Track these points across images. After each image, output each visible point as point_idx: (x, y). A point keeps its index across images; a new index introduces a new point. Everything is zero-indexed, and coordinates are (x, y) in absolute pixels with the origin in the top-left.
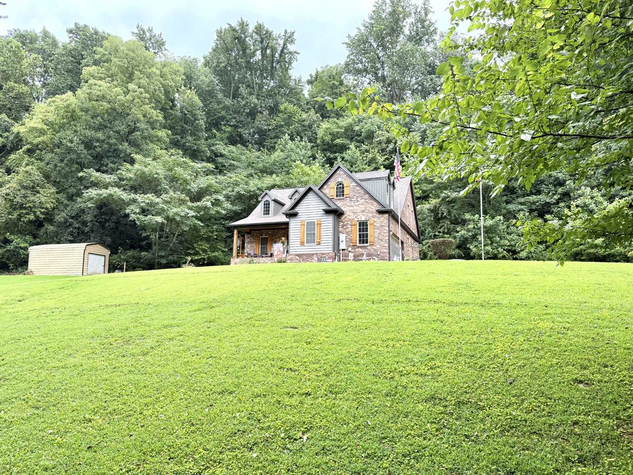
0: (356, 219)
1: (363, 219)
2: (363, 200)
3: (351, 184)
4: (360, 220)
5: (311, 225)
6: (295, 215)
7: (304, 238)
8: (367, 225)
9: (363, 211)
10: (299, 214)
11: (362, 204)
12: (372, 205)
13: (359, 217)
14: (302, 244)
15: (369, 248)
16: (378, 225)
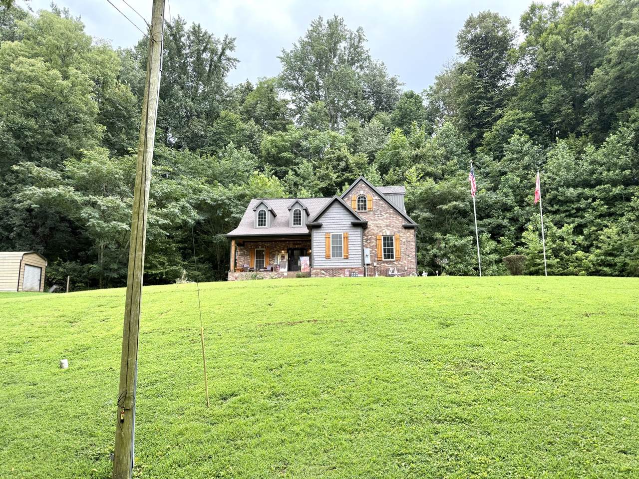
0: (381, 234)
1: (388, 233)
2: (387, 214)
3: (374, 198)
4: (384, 234)
5: (336, 238)
6: (319, 227)
7: (329, 251)
8: (392, 240)
9: (387, 226)
10: (323, 226)
11: (387, 219)
12: (398, 220)
13: (383, 231)
14: (328, 257)
15: (395, 263)
16: (404, 240)
